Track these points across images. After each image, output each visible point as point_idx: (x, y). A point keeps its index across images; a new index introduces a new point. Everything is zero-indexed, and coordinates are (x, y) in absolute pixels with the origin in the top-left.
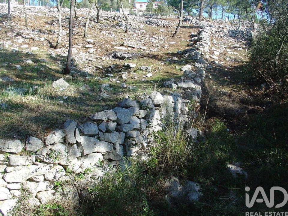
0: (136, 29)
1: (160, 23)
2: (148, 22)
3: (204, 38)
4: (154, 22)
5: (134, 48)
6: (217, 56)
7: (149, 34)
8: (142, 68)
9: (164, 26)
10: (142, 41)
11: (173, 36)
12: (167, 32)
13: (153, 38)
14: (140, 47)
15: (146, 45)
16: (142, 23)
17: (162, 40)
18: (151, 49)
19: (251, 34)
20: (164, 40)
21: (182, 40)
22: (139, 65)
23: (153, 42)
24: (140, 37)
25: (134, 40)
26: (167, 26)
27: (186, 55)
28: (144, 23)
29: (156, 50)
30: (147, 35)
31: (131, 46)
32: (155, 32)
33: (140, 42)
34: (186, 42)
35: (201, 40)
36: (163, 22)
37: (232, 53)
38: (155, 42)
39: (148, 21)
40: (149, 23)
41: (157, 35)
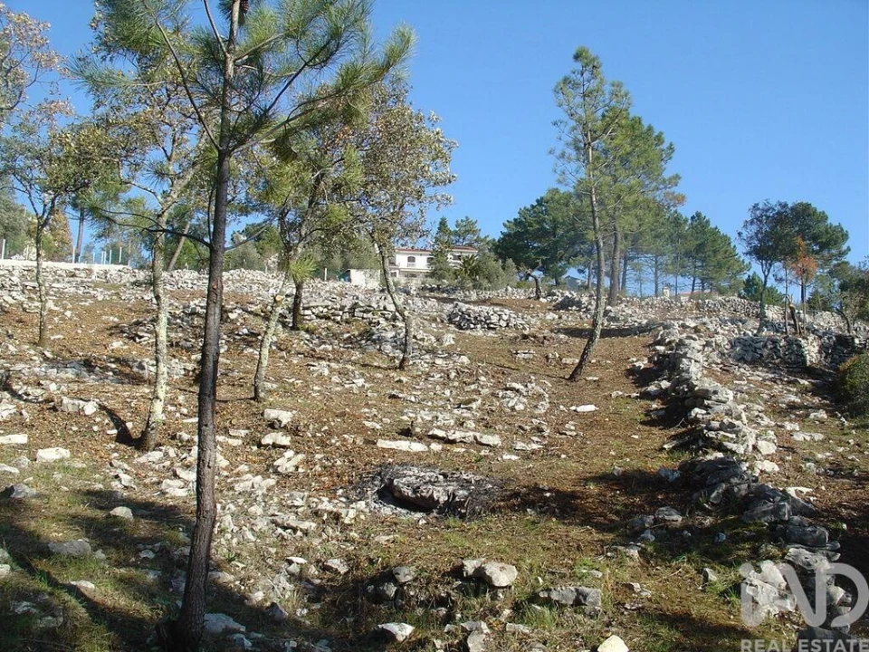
0: (432, 351)
1: (495, 319)
2: (458, 319)
3: (715, 392)
4: (475, 318)
5: (453, 442)
6: (769, 457)
7: (487, 373)
8: (555, 596)
9: (525, 337)
10: (474, 405)
11: (572, 378)
12: (544, 360)
13: (507, 389)
14: (475, 438)
15: (495, 423)
16: (434, 320)
17: (540, 396)
18: (520, 445)
19: (800, 346)
20: (550, 397)
21: (614, 394)
22: (531, 570)
23: (513, 409)
24: (456, 384)
25: (442, 403)
26: (535, 337)
27: (714, 495)
28: (442, 322)
29: (535, 446)
30: (483, 378)
31: (441, 433)
32: (503, 361)
33: (467, 414)
34: (629, 400)
35: (706, 402)
36: (505, 317)
37: (808, 438)
38: (520, 407)
39: (456, 315)
40: (461, 322)
41: (515, 374)
